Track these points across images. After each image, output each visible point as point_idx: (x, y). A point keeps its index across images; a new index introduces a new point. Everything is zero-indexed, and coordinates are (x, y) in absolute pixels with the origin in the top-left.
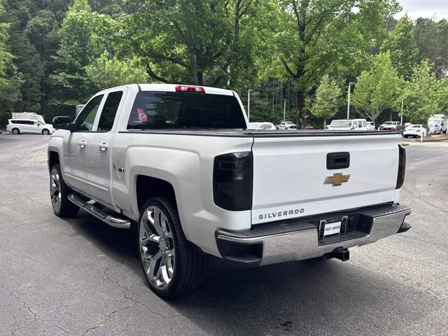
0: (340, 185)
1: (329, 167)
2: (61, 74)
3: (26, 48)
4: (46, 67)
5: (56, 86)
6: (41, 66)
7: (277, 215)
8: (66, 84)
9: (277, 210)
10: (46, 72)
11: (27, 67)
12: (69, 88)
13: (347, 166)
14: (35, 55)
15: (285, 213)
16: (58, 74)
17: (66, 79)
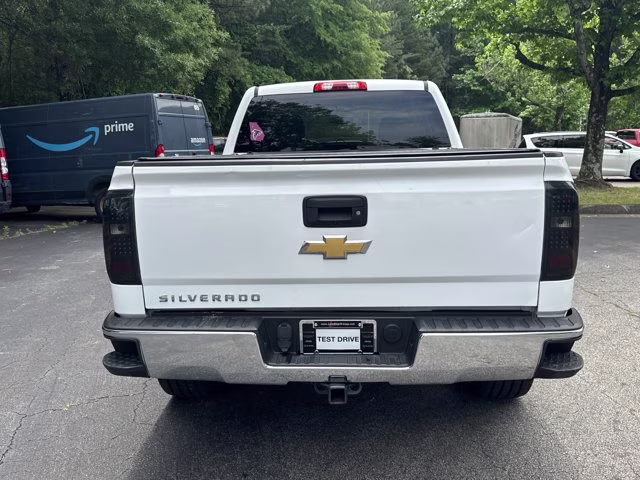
0: (344, 258)
1: (309, 222)
2: (468, 72)
3: (426, 41)
4: (450, 64)
5: (462, 89)
6: (444, 64)
7: (198, 299)
8: (474, 85)
9: (197, 290)
10: (448, 71)
11: (425, 67)
12: (478, 91)
13: (361, 222)
14: (436, 49)
15: (216, 298)
16: (464, 73)
17: (474, 78)
